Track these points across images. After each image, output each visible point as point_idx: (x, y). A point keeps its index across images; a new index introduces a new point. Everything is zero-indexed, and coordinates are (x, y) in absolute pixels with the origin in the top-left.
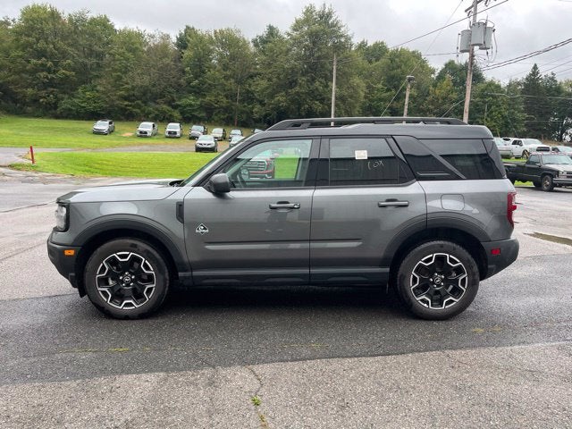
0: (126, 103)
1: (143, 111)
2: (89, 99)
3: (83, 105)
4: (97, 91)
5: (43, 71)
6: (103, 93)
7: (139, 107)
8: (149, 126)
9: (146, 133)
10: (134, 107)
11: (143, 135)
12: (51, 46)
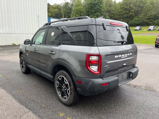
0: (147, 20)
1: (153, 23)
2: (137, 20)
3: (134, 22)
4: (139, 18)
5: (125, 14)
6: (141, 18)
7: (152, 21)
8: (152, 27)
9: (151, 29)
10: (150, 21)
11: (150, 30)
12: (129, 7)
